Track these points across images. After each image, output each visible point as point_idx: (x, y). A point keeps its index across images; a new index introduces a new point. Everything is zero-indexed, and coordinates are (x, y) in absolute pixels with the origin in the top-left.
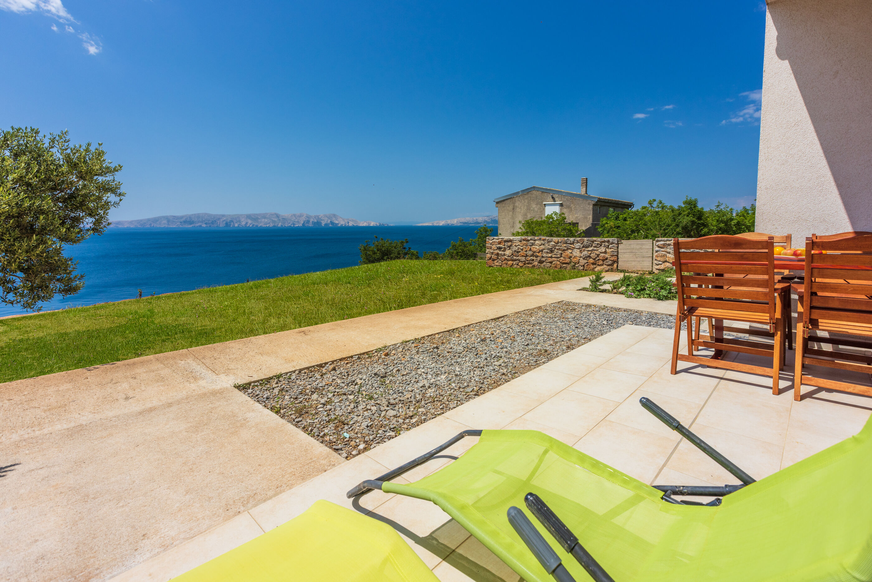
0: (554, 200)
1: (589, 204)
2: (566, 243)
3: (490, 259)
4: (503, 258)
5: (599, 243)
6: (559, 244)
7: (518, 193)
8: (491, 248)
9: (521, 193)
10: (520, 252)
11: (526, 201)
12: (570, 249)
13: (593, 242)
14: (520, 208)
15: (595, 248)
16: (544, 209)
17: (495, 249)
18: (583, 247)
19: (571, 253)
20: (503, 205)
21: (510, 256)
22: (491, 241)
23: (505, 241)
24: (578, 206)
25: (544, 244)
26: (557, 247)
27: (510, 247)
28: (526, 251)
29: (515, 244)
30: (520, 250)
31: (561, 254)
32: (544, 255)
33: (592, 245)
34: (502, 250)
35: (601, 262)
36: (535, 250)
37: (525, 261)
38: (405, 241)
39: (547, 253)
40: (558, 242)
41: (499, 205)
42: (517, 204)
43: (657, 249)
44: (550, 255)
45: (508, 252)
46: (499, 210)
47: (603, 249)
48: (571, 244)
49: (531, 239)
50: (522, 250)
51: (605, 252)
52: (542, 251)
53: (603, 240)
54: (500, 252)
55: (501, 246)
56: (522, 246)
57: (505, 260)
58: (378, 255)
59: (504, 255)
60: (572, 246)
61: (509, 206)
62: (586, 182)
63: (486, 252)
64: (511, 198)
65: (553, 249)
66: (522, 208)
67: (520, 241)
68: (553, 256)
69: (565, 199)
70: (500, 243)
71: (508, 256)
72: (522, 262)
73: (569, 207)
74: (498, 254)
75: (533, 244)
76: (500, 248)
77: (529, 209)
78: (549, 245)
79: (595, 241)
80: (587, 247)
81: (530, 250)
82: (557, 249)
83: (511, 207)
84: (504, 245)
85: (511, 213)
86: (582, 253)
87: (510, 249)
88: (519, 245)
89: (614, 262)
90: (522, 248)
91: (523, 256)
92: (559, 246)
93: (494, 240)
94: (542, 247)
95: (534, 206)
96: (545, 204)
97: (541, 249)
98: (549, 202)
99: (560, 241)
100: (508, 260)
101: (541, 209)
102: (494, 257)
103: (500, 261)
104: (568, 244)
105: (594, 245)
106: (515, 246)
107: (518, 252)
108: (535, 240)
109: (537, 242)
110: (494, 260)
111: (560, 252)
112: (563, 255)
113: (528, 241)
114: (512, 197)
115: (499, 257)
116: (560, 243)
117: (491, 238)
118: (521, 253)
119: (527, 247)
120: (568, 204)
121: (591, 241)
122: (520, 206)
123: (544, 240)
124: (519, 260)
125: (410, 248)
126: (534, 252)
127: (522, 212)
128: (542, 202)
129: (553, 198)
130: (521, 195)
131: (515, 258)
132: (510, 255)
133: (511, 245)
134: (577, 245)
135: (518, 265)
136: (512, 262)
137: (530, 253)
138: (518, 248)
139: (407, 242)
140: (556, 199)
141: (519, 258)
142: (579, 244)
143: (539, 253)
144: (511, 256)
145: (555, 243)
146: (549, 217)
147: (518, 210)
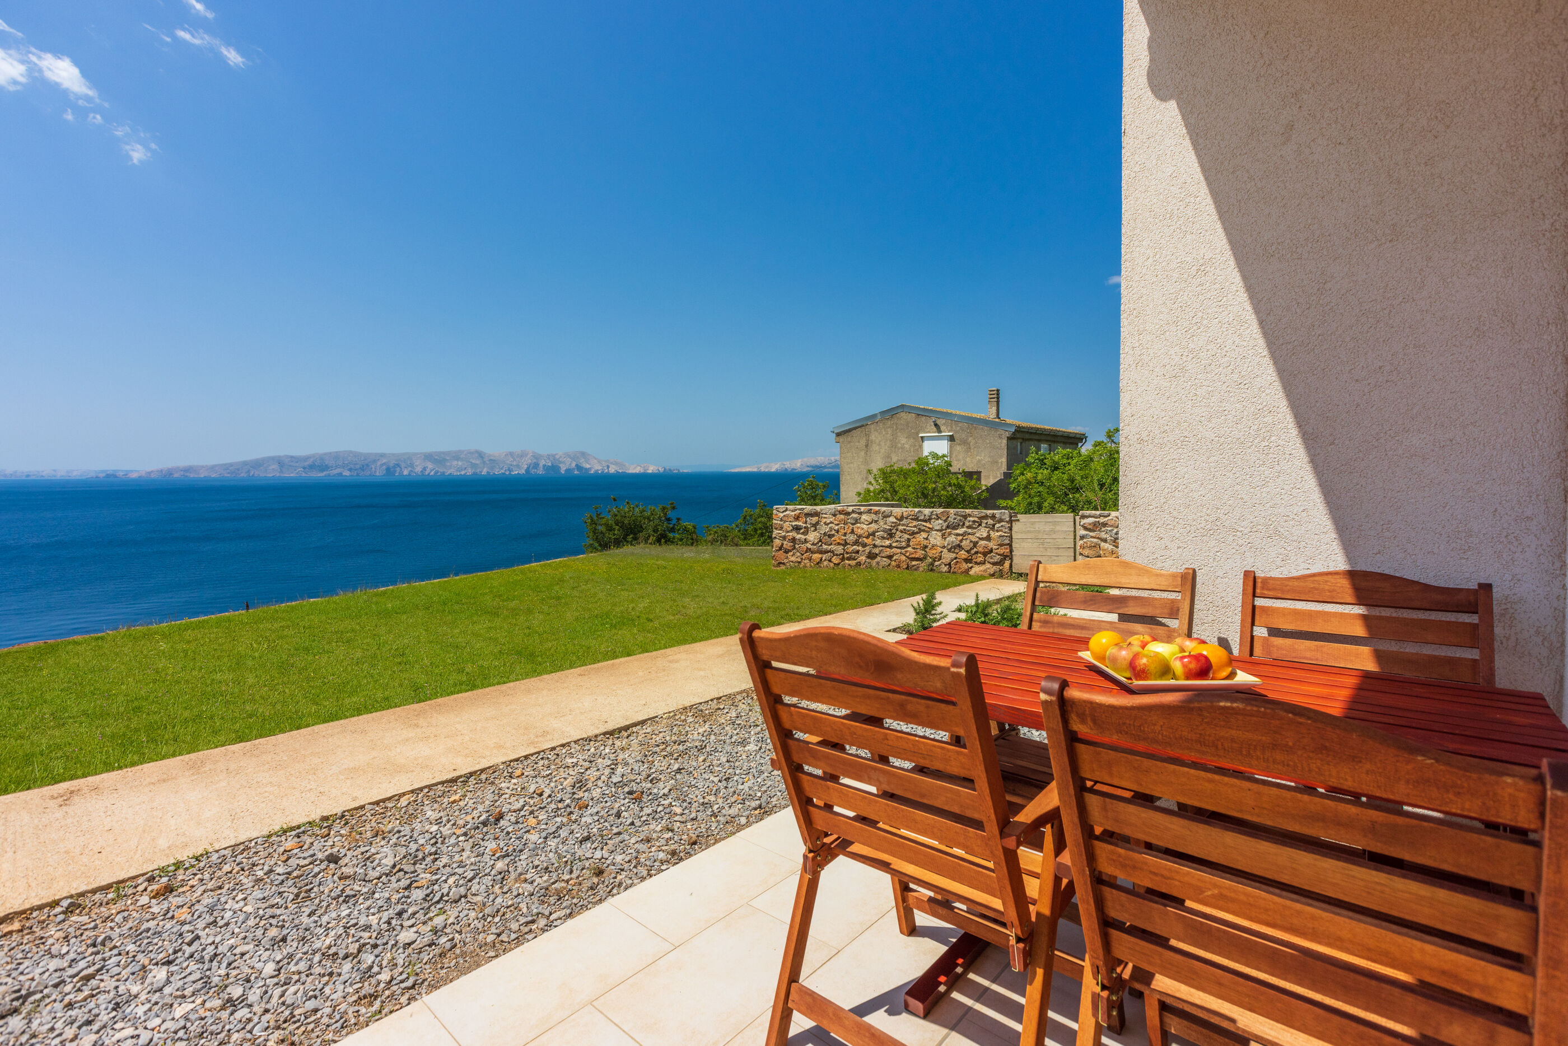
0: (940, 431)
1: (1000, 437)
2: (917, 519)
3: (780, 549)
4: (804, 546)
5: (976, 519)
6: (904, 521)
7: (874, 416)
8: (781, 528)
9: (879, 417)
10: (833, 535)
11: (890, 431)
12: (924, 531)
13: (965, 517)
14: (879, 445)
15: (970, 531)
16: (921, 447)
17: (789, 529)
18: (948, 527)
19: (927, 539)
20: (849, 439)
21: (815, 545)
22: (782, 515)
23: (807, 515)
24: (980, 441)
25: (876, 522)
26: (901, 528)
27: (815, 525)
28: (845, 534)
29: (825, 520)
30: (833, 532)
31: (909, 540)
32: (878, 542)
33: (964, 524)
34: (802, 531)
35: (980, 558)
36: (860, 532)
37: (843, 554)
38: (669, 507)
39: (883, 538)
40: (902, 518)
41: (841, 439)
42: (873, 437)
43: (1083, 532)
44: (887, 543)
45: (812, 536)
46: (841, 447)
47: (983, 532)
48: (925, 521)
49: (853, 512)
50: (837, 531)
51: (988, 538)
52: (873, 534)
53: (983, 515)
54: (798, 536)
55: (800, 523)
56: (838, 524)
57: (806, 552)
58: (616, 532)
59: (806, 541)
60: (928, 525)
61: (858, 440)
62: (996, 397)
63: (774, 536)
64: (863, 426)
65: (894, 531)
66: (883, 444)
67: (834, 515)
68: (894, 545)
69: (958, 428)
70: (797, 518)
71: (813, 544)
72: (837, 555)
73: (964, 442)
74: (794, 540)
75: (857, 521)
76: (797, 529)
77: (894, 446)
78: (886, 523)
79: (970, 515)
80: (955, 528)
81: (852, 532)
82: (901, 532)
83: (863, 442)
84: (806, 523)
85: (863, 453)
86: (945, 538)
87: (816, 530)
88: (831, 523)
89: (1005, 557)
90: (836, 528)
91: (839, 544)
92: (903, 525)
93: (787, 512)
94: (874, 526)
95: (903, 440)
96: (922, 438)
97: (871, 531)
98: (929, 432)
99: (905, 514)
100: (813, 552)
101: (916, 446)
102: (787, 545)
103: (799, 554)
104: (921, 520)
105: (967, 524)
106: (825, 523)
107: (830, 536)
108: (860, 513)
109: (864, 517)
110: (787, 552)
111: (906, 536)
112: (911, 543)
113: (848, 514)
114: (864, 423)
115: (797, 546)
116: (906, 518)
117: (782, 507)
118: (837, 538)
119: (846, 527)
120: (963, 436)
121: (962, 516)
122: (877, 441)
123: (876, 513)
124: (833, 552)
125: (678, 519)
126: (860, 536)
127: (883, 451)
128: (918, 434)
129: (936, 425)
130: (881, 421)
131: (825, 547)
132: (816, 541)
133: (817, 523)
134: (937, 524)
135: (830, 561)
136: (820, 556)
137: (851, 538)
138: (831, 529)
139: (674, 508)
140: (942, 428)
141: (833, 547)
142: (940, 521)
143: (867, 537)
144: (818, 543)
145: (897, 519)
146: (922, 462)
147: (875, 447)
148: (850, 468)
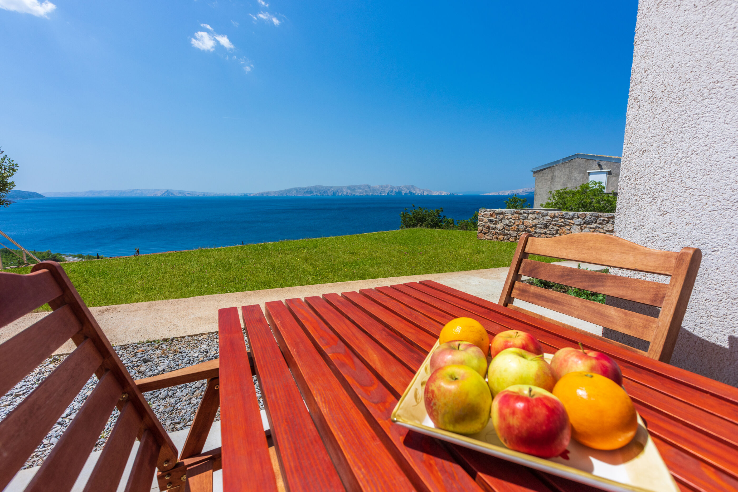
0: (601, 169)
2: (564, 218)
3: (481, 232)
4: (494, 231)
5: (606, 219)
6: (556, 219)
7: (558, 161)
8: (482, 221)
9: (561, 162)
10: (511, 226)
11: (567, 169)
12: (568, 225)
13: (598, 217)
14: (560, 178)
15: (600, 226)
16: (587, 178)
17: (486, 221)
18: (585, 223)
19: (570, 230)
20: (541, 175)
21: (501, 230)
22: (483, 214)
23: (497, 214)
25: (538, 219)
26: (553, 223)
27: (501, 220)
28: (518, 225)
29: (507, 217)
30: (511, 224)
31: (557, 230)
32: (538, 230)
33: (596, 222)
34: (493, 223)
36: (527, 224)
37: (516, 236)
38: (440, 210)
39: (541, 228)
40: (554, 217)
41: (536, 175)
42: (556, 173)
44: (544, 231)
45: (499, 226)
46: (536, 180)
48: (570, 219)
49: (524, 213)
50: (514, 223)
52: (535, 226)
53: (611, 216)
54: (491, 226)
55: (493, 218)
56: (515, 220)
57: (495, 234)
59: (495, 228)
60: (571, 221)
61: (547, 175)
63: (478, 225)
64: (551, 167)
65: (548, 224)
66: (562, 177)
67: (513, 214)
68: (548, 232)
69: (615, 167)
70: (491, 215)
71: (499, 230)
72: (513, 237)
73: (618, 175)
74: (489, 227)
75: (526, 218)
76: (491, 221)
77: (569, 178)
78: (543, 220)
79: (601, 216)
80: (590, 223)
81: (523, 224)
82: (553, 225)
83: (550, 176)
84: (496, 218)
85: (549, 183)
86: (582, 230)
87: (501, 222)
88: (511, 218)
90: (513, 221)
91: (514, 230)
92: (555, 221)
93: (486, 212)
94: (536, 221)
95: (576, 175)
96: (589, 173)
97: (534, 224)
98: (594, 169)
99: (556, 215)
100: (499, 235)
101: (583, 178)
102: (485, 230)
103: (491, 235)
104: (567, 219)
105: (598, 221)
106: (507, 219)
107: (510, 226)
108: (528, 214)
109: (530, 216)
110: (485, 233)
111: (556, 228)
112: (559, 232)
113: (521, 214)
114: (552, 165)
115: (490, 231)
116: (557, 217)
117: (483, 210)
118: (513, 227)
119: (519, 221)
120: (618, 171)
121: (595, 216)
122: (559, 176)
123: (538, 213)
124: (510, 235)
125: (444, 216)
126: (527, 227)
127: (562, 181)
128: (586, 171)
129: (599, 165)
130: (562, 164)
131: (506, 232)
132: (501, 228)
133: (503, 219)
134: (577, 221)
135: (508, 240)
136: (503, 237)
137: (522, 227)
138: (510, 222)
139: (442, 211)
140: (603, 167)
141: (511, 232)
142: (580, 219)
143: (531, 227)
144: (502, 230)
145: (551, 217)
146: (585, 188)
147: (557, 179)
148: (541, 191)
